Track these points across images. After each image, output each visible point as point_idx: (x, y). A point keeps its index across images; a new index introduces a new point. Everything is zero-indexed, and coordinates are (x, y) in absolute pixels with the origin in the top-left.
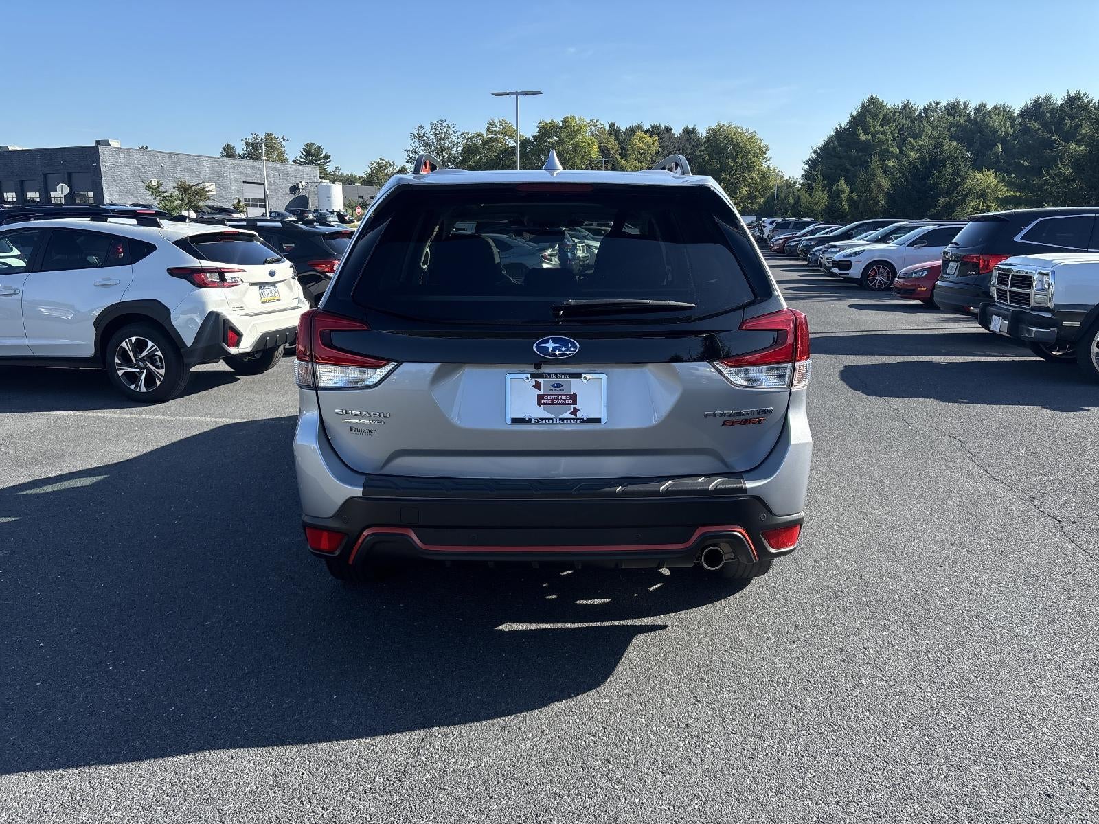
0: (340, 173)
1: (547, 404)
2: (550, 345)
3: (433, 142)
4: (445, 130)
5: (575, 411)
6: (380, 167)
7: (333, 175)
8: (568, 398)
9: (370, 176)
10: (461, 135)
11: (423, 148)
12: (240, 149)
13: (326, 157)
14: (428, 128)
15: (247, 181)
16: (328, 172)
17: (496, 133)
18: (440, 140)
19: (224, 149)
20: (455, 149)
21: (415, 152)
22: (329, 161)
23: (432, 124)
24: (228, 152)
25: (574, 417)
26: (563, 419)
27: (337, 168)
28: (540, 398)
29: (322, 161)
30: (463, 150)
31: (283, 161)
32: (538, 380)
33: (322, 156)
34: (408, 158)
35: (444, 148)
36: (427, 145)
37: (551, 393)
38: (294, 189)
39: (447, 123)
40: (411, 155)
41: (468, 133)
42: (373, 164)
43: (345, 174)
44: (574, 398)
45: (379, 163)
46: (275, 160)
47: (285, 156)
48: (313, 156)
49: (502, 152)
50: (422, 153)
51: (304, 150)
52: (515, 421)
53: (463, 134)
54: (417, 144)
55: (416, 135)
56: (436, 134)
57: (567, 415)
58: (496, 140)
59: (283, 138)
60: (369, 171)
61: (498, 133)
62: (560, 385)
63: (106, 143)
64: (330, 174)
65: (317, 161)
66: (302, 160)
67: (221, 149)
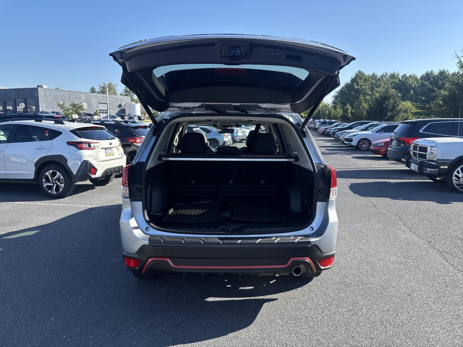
12: (97, 89)
15: (101, 102)
24: (93, 90)
29: (132, 94)
31: (116, 94)
33: (132, 92)
38: (120, 106)
46: (112, 94)
47: (116, 92)
48: (128, 92)
51: (125, 90)
59: (116, 85)
63: (41, 86)
64: (135, 100)
65: (130, 94)
66: (124, 94)
67: (90, 89)
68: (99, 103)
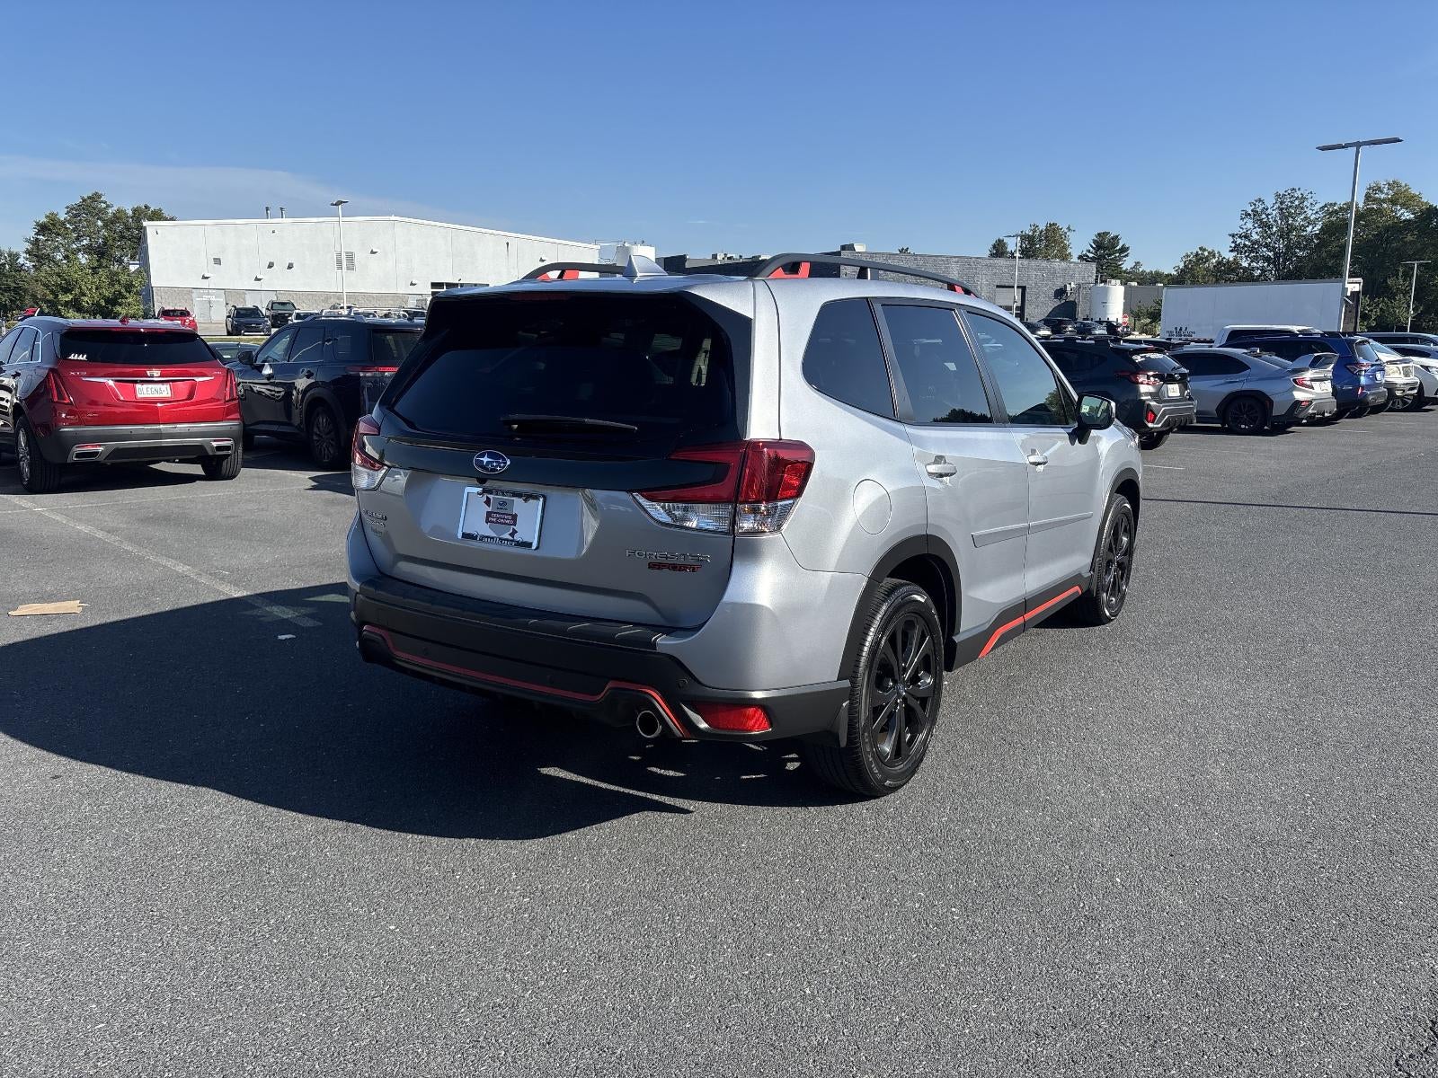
0: (1141, 270)
1: (493, 522)
2: (485, 459)
3: (1275, 221)
4: (1297, 203)
5: (515, 532)
6: (1198, 260)
7: (1129, 273)
8: (510, 517)
9: (1183, 272)
10: (1322, 208)
11: (1259, 230)
12: (1013, 245)
13: (1124, 249)
14: (1270, 201)
15: (1003, 284)
16: (1124, 269)
17: (1381, 201)
18: (1284, 217)
19: (994, 247)
20: (1309, 229)
21: (1246, 237)
22: (1127, 256)
23: (1278, 195)
24: (999, 250)
25: (511, 538)
26: (501, 539)
27: (1137, 263)
28: (489, 514)
29: (1117, 255)
30: (1322, 229)
31: (1065, 257)
32: (489, 496)
33: (1118, 248)
34: (1233, 245)
35: (1291, 228)
36: (1265, 226)
37: (498, 511)
38: (1060, 293)
39: (1302, 191)
40: (1239, 241)
41: (1335, 204)
42: (1188, 256)
43: (1148, 271)
44: (514, 517)
45: (1197, 254)
46: (1055, 256)
47: (1069, 251)
48: (1105, 248)
49: (1387, 229)
50: (1255, 237)
51: (1095, 241)
52: (465, 536)
53: (1325, 206)
54: (1250, 225)
55: (1250, 212)
56: (1282, 209)
57: (506, 536)
58: (1379, 212)
59: (1069, 229)
60: (1182, 266)
61: (1384, 201)
62: (504, 503)
63: (851, 247)
64: (1125, 272)
65: (1110, 255)
66: (1091, 255)
67: (990, 247)
68: (998, 286)
